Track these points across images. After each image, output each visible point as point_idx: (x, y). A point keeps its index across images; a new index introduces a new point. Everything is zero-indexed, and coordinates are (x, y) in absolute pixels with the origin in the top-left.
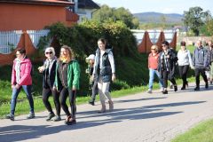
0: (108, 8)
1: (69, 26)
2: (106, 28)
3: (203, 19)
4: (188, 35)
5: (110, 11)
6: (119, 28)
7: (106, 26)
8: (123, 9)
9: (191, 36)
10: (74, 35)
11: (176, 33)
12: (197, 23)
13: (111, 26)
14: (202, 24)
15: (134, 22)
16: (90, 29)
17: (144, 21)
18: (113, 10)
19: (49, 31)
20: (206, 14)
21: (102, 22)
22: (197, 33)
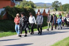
0: (25, 1)
1: (12, 7)
2: (25, 8)
3: (59, 5)
4: (53, 11)
5: (26, 2)
6: (29, 8)
7: (25, 7)
8: (31, 1)
9: (55, 11)
10: (14, 10)
11: (49, 10)
12: (57, 6)
13: (27, 7)
14: (59, 7)
15: (35, 6)
16: (19, 8)
17: (38, 6)
18: (27, 2)
19: (5, 9)
20: (60, 3)
21: (23, 6)
22: (57, 10)
